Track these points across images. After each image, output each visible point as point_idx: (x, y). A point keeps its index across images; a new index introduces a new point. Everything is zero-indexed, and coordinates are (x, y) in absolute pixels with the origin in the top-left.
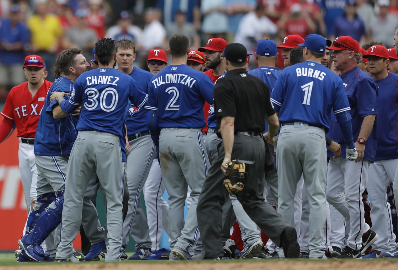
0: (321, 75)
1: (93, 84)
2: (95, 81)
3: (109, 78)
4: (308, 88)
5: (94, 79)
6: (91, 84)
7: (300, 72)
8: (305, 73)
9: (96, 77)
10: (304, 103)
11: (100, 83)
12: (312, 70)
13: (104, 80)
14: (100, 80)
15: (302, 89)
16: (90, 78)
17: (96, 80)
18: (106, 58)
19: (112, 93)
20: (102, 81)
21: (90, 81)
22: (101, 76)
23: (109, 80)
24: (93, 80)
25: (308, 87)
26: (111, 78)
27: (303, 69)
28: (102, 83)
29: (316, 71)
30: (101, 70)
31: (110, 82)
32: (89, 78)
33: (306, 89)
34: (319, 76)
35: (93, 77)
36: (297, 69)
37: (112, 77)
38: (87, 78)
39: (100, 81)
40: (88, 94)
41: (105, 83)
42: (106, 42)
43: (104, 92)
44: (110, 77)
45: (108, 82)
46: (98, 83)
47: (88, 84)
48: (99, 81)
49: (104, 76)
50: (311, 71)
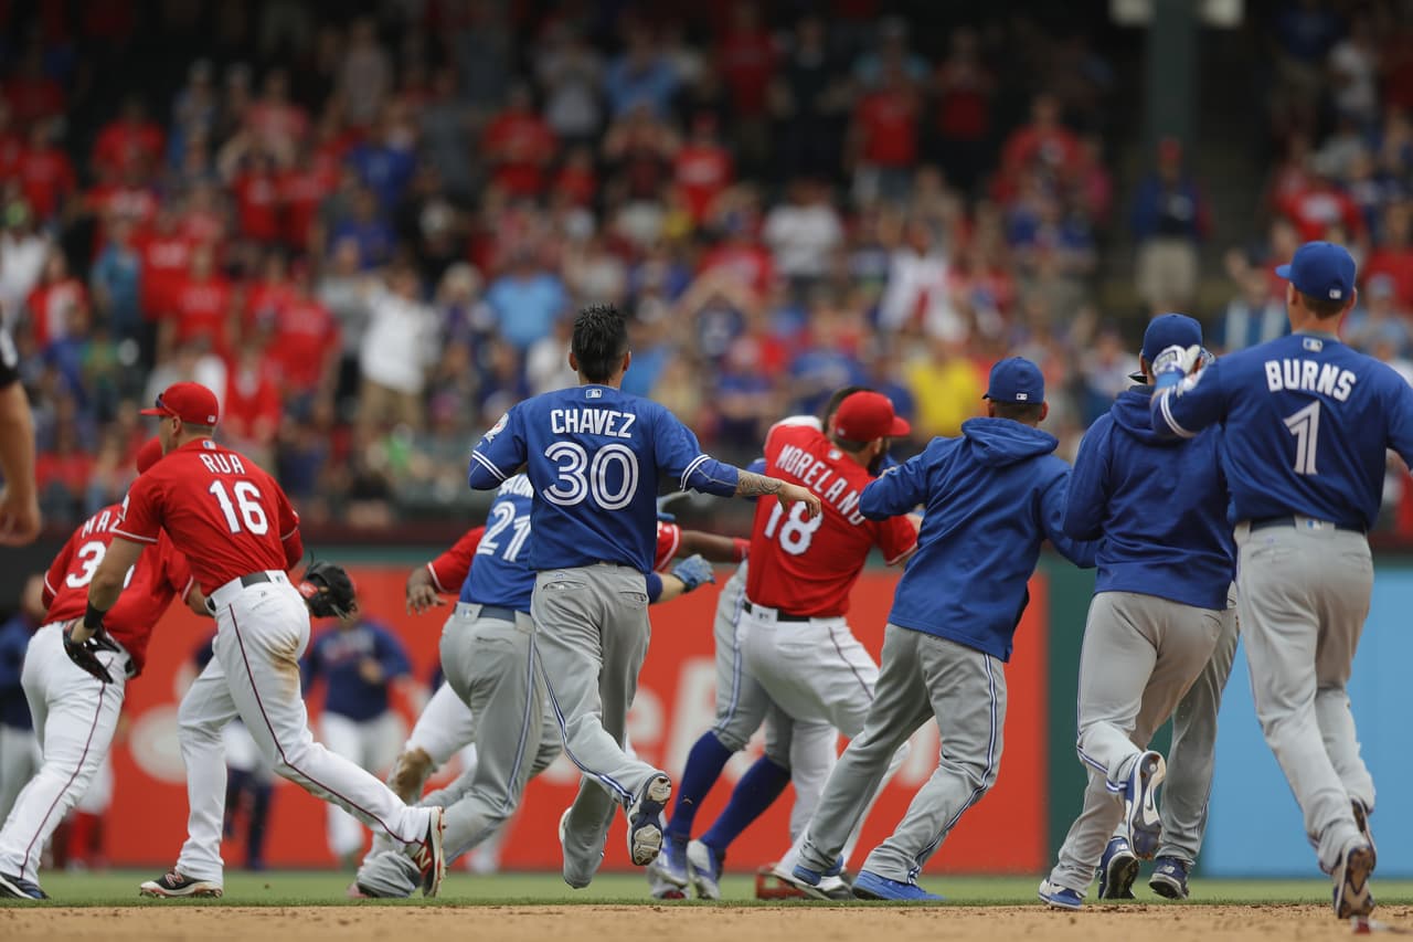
0: (1342, 383)
1: (568, 430)
2: (572, 424)
3: (610, 419)
4: (1304, 425)
5: (572, 416)
6: (562, 430)
7: (1278, 375)
8: (1292, 379)
9: (576, 412)
10: (1299, 468)
11: (587, 430)
12: (1315, 366)
13: (598, 420)
14: (587, 422)
15: (1288, 429)
16: (561, 413)
17: (575, 420)
18: (602, 365)
19: (622, 458)
20: (590, 426)
21: (561, 422)
22: (590, 411)
23: (611, 423)
24: (568, 420)
25: (1306, 422)
26: (614, 418)
27: (1287, 363)
28: (592, 431)
29: (1327, 367)
30: (590, 393)
31: (612, 429)
32: (557, 415)
33: (1301, 429)
34: (1336, 385)
35: (568, 412)
36: (1269, 366)
37: (619, 415)
38: (554, 413)
39: (587, 426)
40: (555, 458)
41: (598, 432)
42: (603, 321)
43: (598, 456)
44: (612, 413)
45: (608, 429)
46: (582, 431)
47: (555, 430)
48: (583, 425)
49: (597, 411)
50: (1310, 369)
